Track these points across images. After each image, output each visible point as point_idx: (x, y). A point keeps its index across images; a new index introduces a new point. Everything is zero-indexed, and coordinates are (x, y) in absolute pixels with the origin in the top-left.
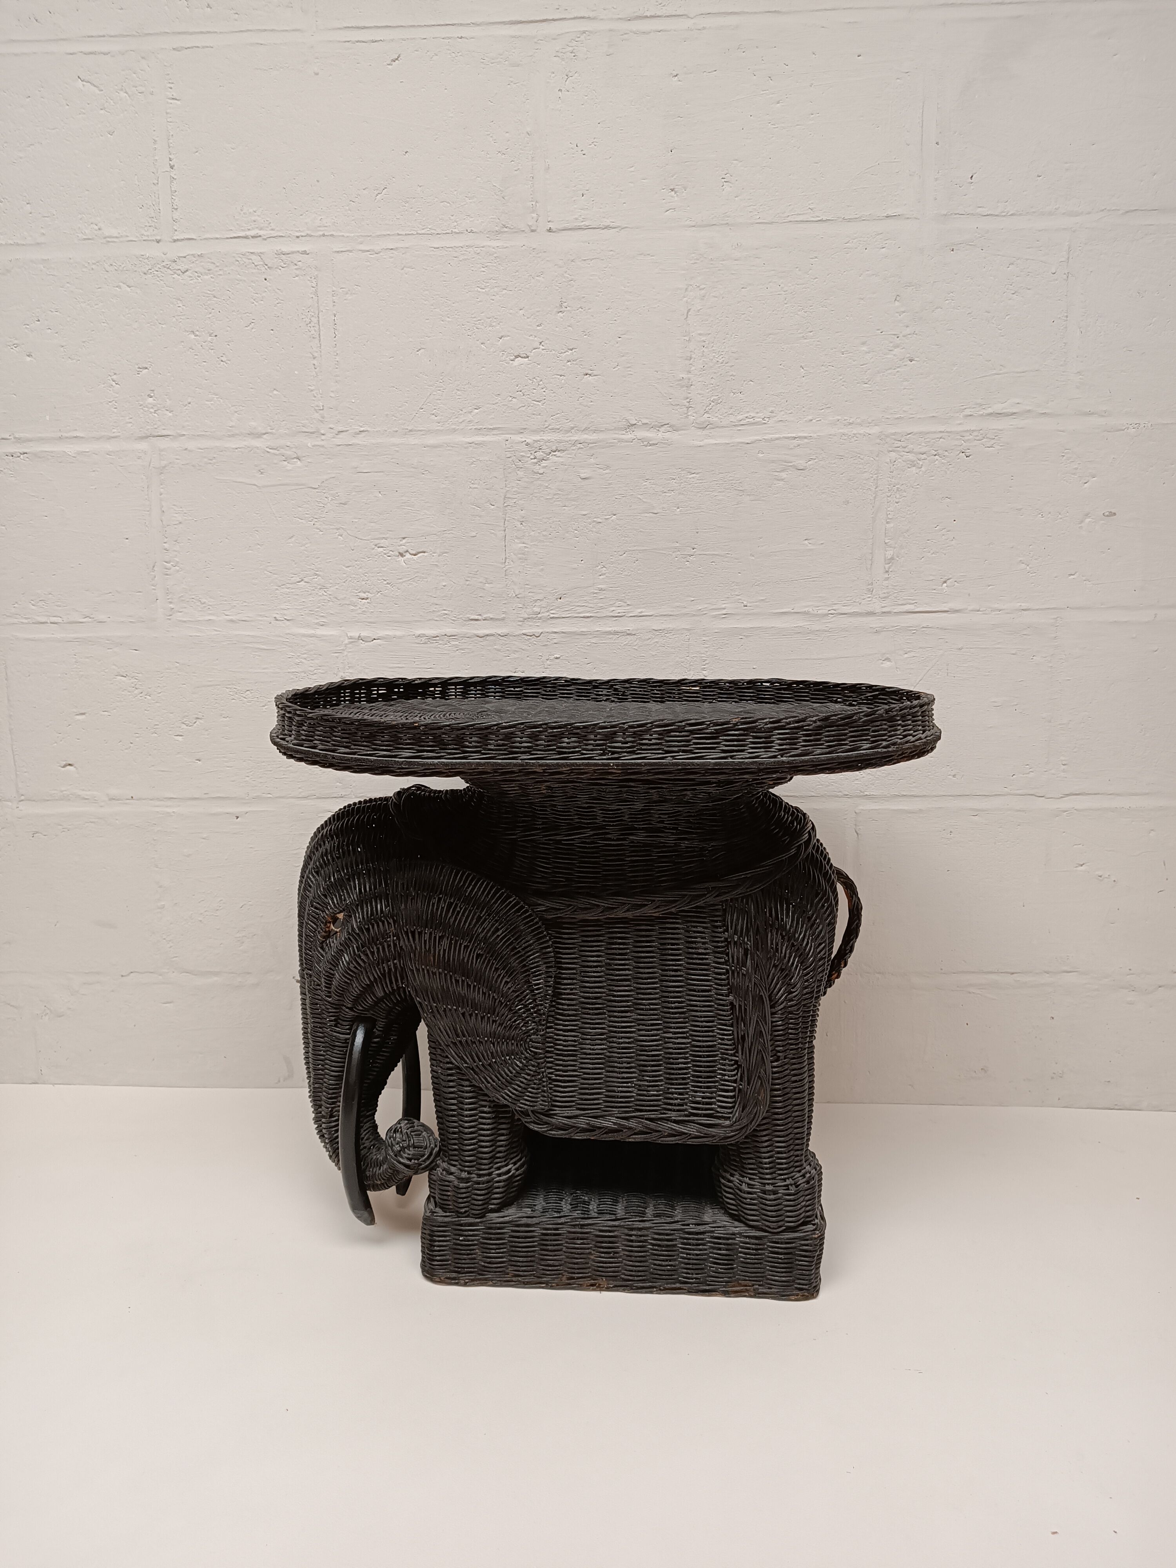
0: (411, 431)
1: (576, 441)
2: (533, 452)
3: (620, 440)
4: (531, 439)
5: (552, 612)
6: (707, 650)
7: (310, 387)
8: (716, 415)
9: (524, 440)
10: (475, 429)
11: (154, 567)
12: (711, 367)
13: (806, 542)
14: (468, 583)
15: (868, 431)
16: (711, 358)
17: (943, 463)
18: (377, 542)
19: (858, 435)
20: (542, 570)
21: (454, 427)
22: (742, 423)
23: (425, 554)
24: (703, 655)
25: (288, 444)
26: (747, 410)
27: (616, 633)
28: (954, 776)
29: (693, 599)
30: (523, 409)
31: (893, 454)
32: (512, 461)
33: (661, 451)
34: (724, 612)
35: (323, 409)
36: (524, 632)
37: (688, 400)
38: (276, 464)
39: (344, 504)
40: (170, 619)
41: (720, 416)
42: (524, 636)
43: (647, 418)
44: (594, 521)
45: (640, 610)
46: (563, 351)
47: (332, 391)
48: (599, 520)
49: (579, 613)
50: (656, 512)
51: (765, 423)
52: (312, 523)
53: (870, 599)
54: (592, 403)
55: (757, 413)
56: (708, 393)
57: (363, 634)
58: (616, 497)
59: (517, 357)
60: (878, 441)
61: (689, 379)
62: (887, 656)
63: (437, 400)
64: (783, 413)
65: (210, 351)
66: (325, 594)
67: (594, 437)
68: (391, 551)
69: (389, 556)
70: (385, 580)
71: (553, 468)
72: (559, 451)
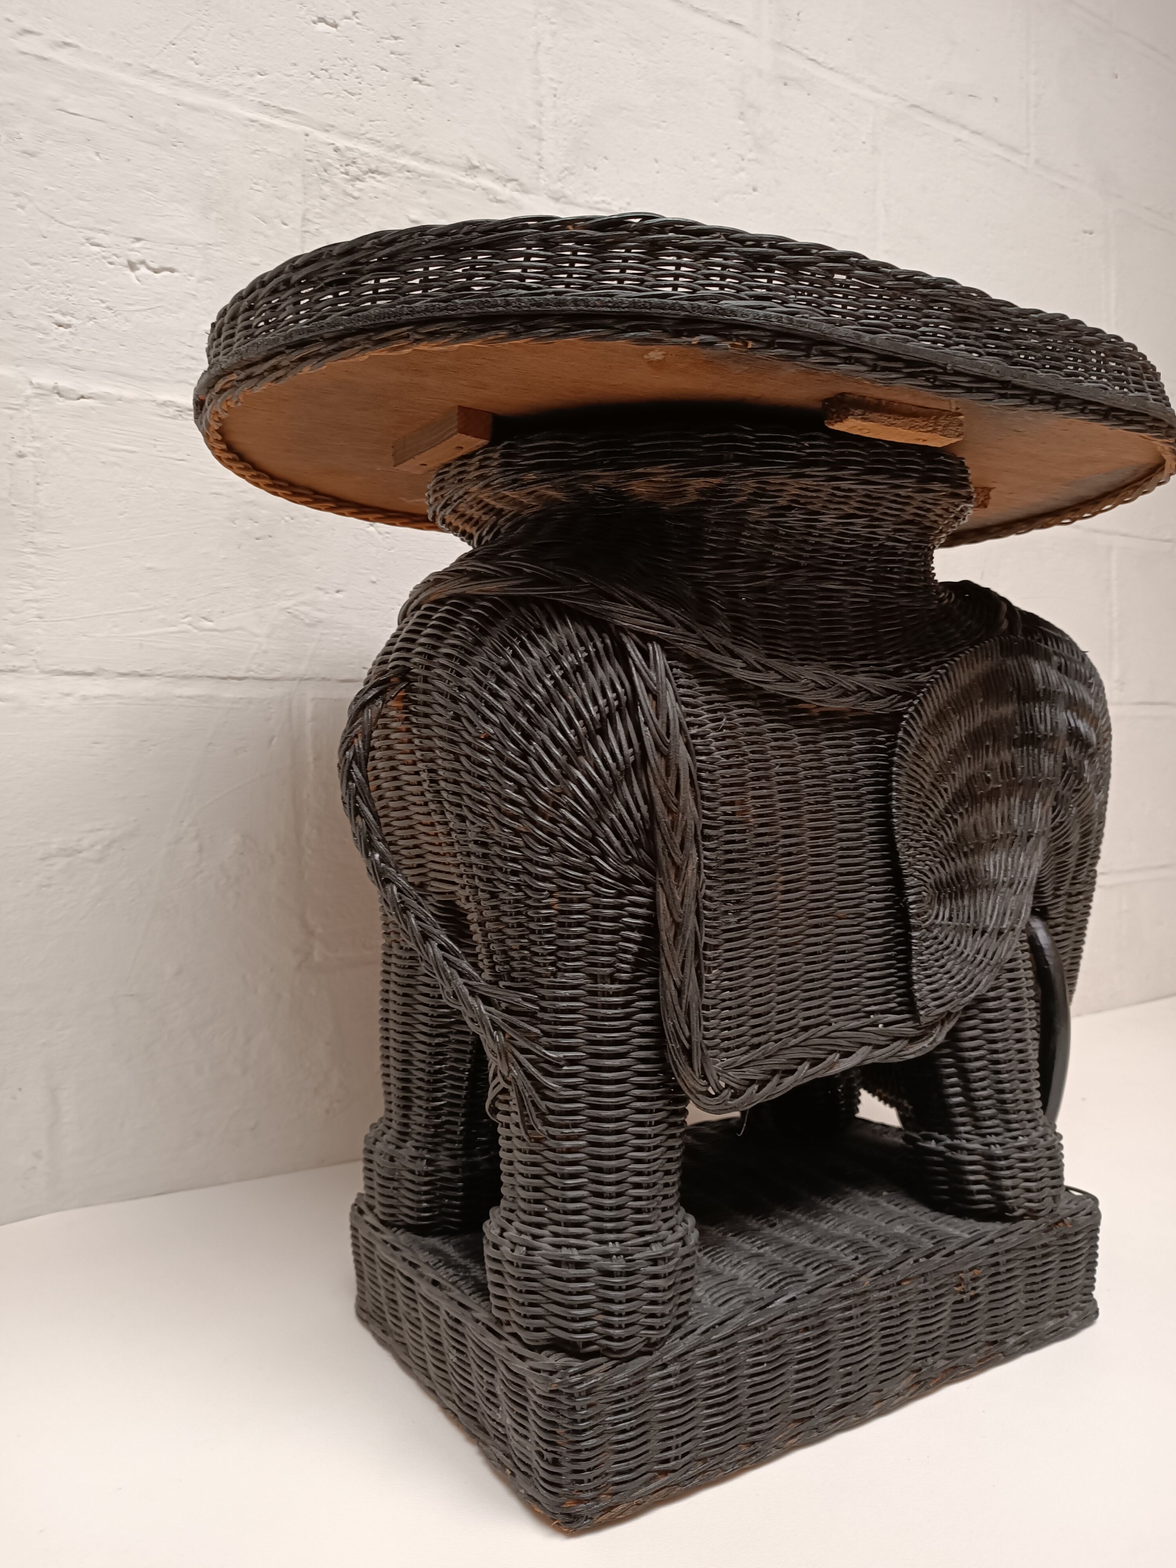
0: (154, 72)
1: (404, 166)
2: (343, 164)
3: (460, 183)
4: (341, 143)
8: (569, 188)
9: (330, 141)
10: (260, 102)
12: (564, 125)
16: (564, 113)
18: (90, 234)
21: (225, 88)
23: (176, 274)
30: (332, 96)
32: (315, 167)
37: (539, 157)
39: (32, 155)
41: (573, 191)
43: (492, 164)
46: (385, 36)
54: (424, 121)
56: (561, 156)
57: (65, 384)
59: (322, 20)
61: (541, 131)
63: (199, 39)
67: (425, 168)
68: (115, 255)
69: (111, 263)
70: (103, 302)
71: (372, 195)
72: (380, 173)
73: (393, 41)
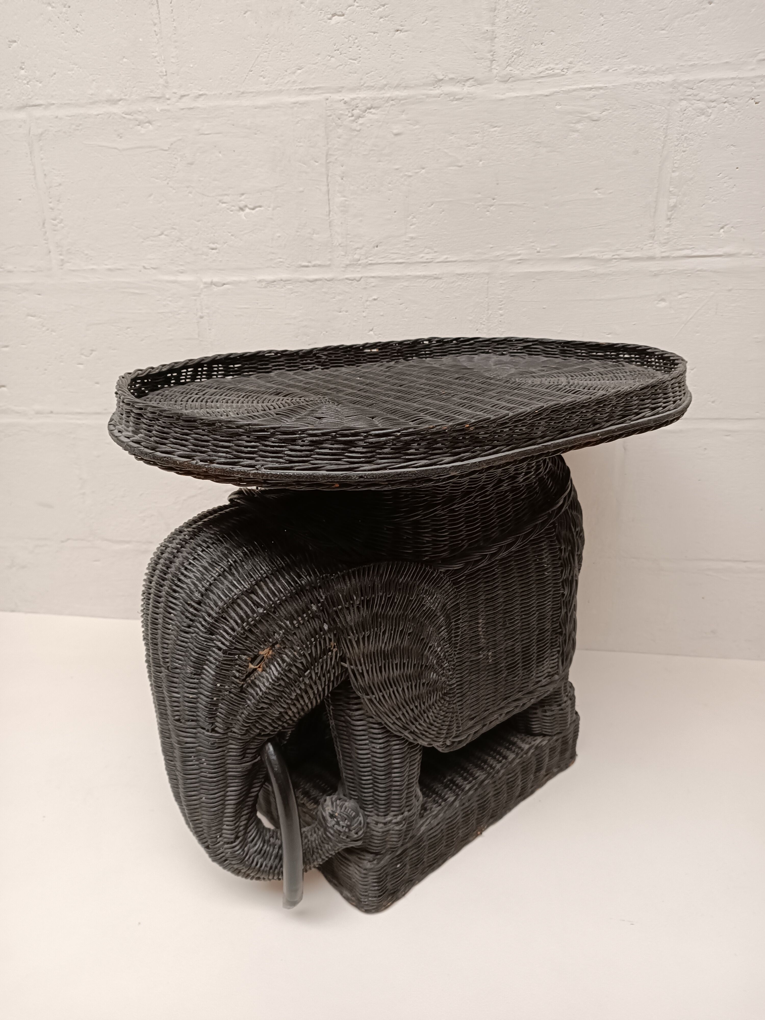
0: (243, 93)
1: (389, 98)
2: (350, 110)
3: (428, 96)
4: (347, 97)
5: (370, 259)
6: (503, 292)
7: (153, 54)
8: (518, 67)
9: (342, 98)
10: (299, 89)
11: (44, 224)
12: (515, 18)
13: (596, 192)
14: (298, 234)
15: (661, 79)
16: (515, 8)
17: (732, 111)
18: (220, 198)
19: (651, 85)
20: (361, 221)
21: (280, 88)
22: (542, 75)
23: (262, 209)
24: (500, 297)
25: (140, 109)
26: (548, 62)
27: (424, 277)
28: (713, 402)
29: (491, 246)
30: (342, 67)
31: (684, 103)
32: (333, 119)
33: (466, 106)
34: (519, 257)
35: (166, 75)
36: (347, 276)
37: (492, 53)
38: (131, 128)
39: (191, 164)
40: (62, 269)
41: (521, 69)
42: (347, 281)
43: (453, 73)
44: (406, 175)
45: (445, 257)
46: (376, 7)
47: (173, 57)
48: (410, 174)
49: (393, 259)
50: (460, 164)
51: (563, 75)
52: (166, 182)
53: (651, 245)
54: (403, 60)
55: (557, 64)
56: (511, 45)
57: (215, 279)
58: (425, 151)
59: (334, 15)
60: (671, 89)
61: (493, 32)
62: (663, 297)
63: (264, 62)
64: (581, 63)
65: (66, 22)
66: (182, 245)
67: (404, 93)
68: (233, 206)
69: (231, 211)
70: (229, 233)
71: (368, 125)
72: (374, 108)
73: (383, 8)
